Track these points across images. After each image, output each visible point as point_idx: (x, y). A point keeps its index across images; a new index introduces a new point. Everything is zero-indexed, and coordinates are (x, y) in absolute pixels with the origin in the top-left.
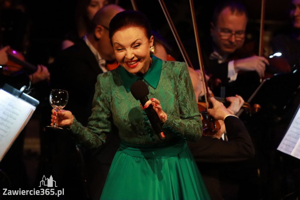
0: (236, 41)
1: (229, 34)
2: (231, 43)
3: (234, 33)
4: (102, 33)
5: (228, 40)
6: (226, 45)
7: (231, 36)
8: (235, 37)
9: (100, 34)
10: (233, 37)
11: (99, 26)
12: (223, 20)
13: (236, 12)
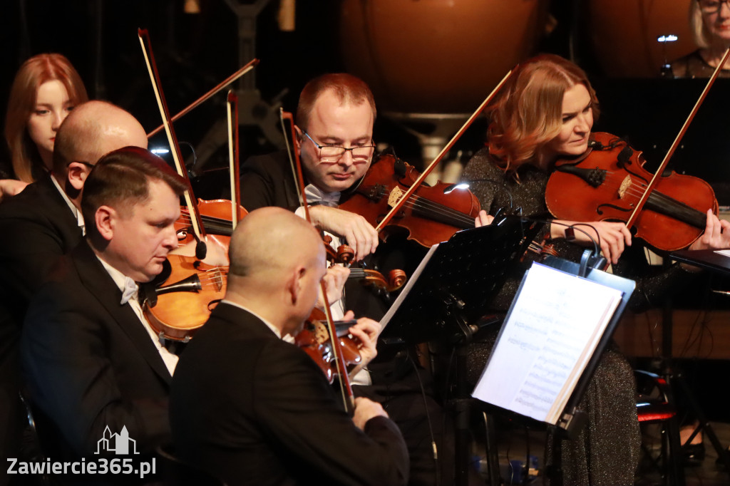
1: (337, 150)
2: (344, 167)
3: (347, 144)
6: (333, 175)
7: (343, 154)
10: (348, 154)
11: (76, 164)
12: (321, 120)
13: (348, 97)
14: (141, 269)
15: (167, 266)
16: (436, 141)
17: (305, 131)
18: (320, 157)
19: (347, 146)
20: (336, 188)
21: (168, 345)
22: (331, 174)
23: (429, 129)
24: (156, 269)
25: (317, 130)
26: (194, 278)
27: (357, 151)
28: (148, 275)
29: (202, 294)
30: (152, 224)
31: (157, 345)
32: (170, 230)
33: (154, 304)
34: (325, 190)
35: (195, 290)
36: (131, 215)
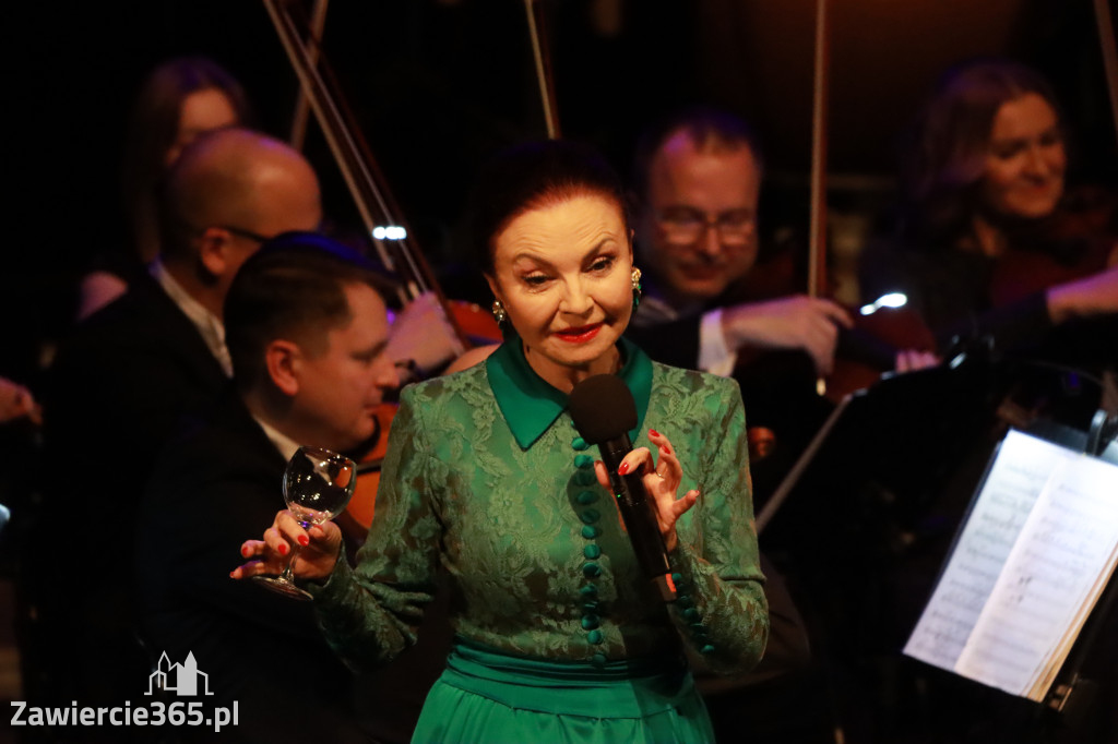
0: (726, 248)
1: (694, 226)
2: (706, 258)
3: (712, 218)
4: (225, 250)
5: (692, 247)
6: (687, 269)
7: (703, 235)
8: (720, 235)
9: (220, 256)
10: (712, 235)
11: (212, 232)
28: (354, 438)
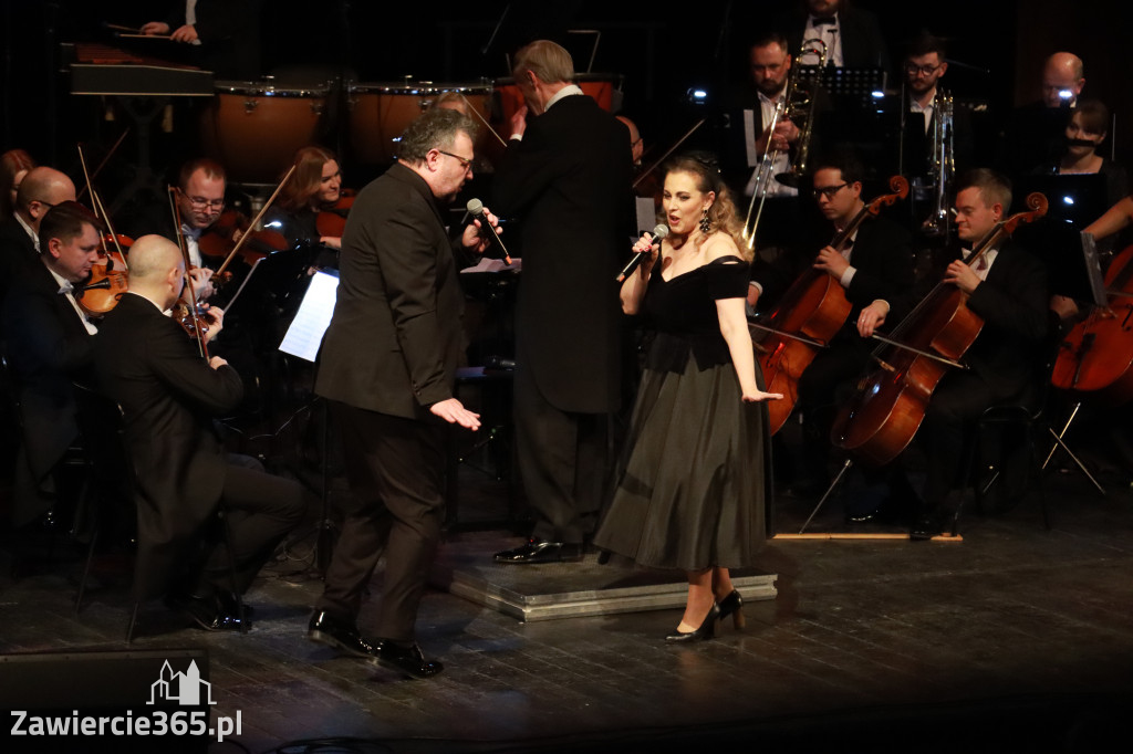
1: (203, 204)
7: (206, 207)
8: (212, 209)
9: (37, 212)
10: (209, 207)
11: (35, 202)
12: (195, 186)
13: (212, 174)
14: (76, 275)
15: (90, 272)
16: (259, 200)
17: (184, 191)
18: (193, 208)
19: (209, 203)
20: (199, 227)
21: (90, 320)
22: (198, 218)
23: (255, 192)
24: (85, 274)
25: (191, 192)
26: (107, 280)
27: (215, 207)
28: (80, 277)
29: (112, 290)
30: (83, 249)
31: (84, 320)
32: (94, 252)
33: (82, 297)
34: (193, 228)
35: (108, 287)
36: (71, 243)
